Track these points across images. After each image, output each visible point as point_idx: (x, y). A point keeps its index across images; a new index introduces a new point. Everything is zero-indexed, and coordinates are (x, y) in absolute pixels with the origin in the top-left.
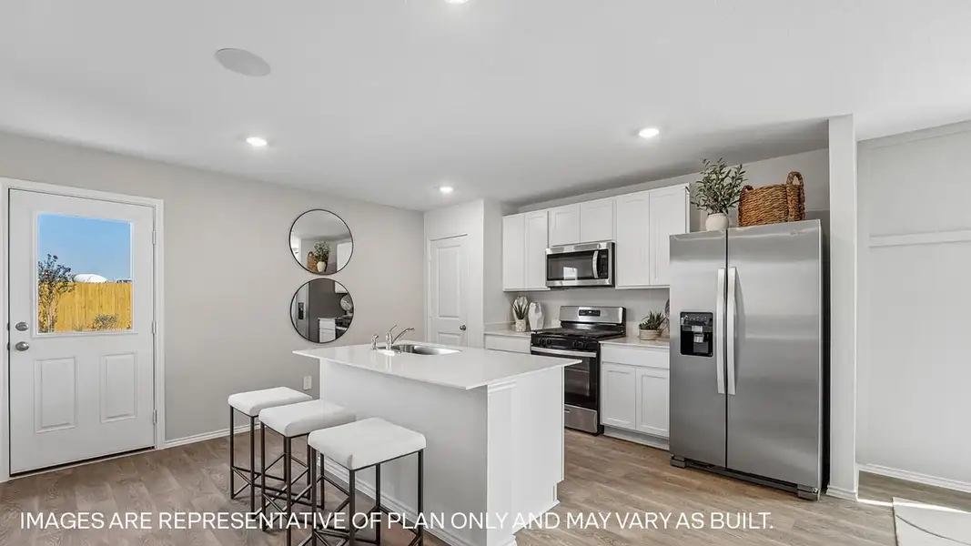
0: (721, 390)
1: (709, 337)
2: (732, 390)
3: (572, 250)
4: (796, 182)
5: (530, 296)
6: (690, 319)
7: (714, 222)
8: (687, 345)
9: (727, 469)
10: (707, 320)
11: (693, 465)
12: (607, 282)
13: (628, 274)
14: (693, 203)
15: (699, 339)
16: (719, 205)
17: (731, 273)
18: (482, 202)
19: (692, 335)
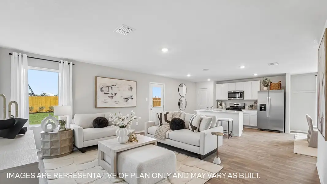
0: (267, 117)
1: (265, 108)
2: (269, 116)
3: (232, 92)
4: (280, 82)
5: (222, 101)
6: (261, 105)
7: (265, 88)
8: (261, 109)
9: (268, 130)
10: (265, 105)
11: (261, 130)
12: (242, 98)
13: (246, 97)
14: (260, 85)
15: (263, 109)
16: (266, 85)
17: (269, 97)
18: (213, 82)
19: (262, 108)
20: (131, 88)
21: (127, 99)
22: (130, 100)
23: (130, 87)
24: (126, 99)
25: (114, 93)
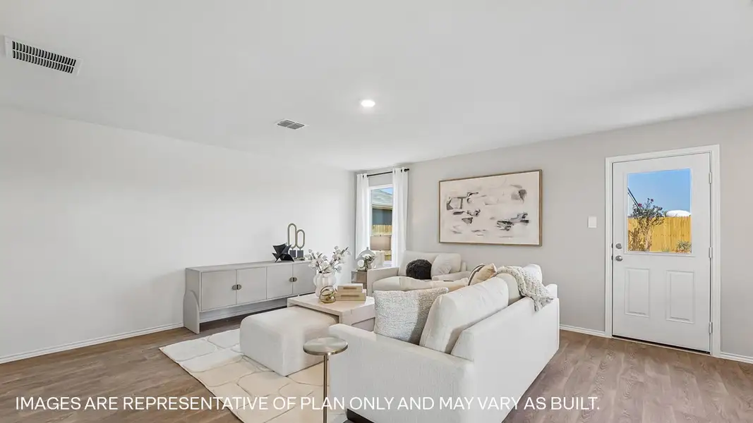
20: (522, 193)
21: (509, 223)
22: (517, 227)
23: (518, 190)
24: (506, 225)
25: (473, 212)
